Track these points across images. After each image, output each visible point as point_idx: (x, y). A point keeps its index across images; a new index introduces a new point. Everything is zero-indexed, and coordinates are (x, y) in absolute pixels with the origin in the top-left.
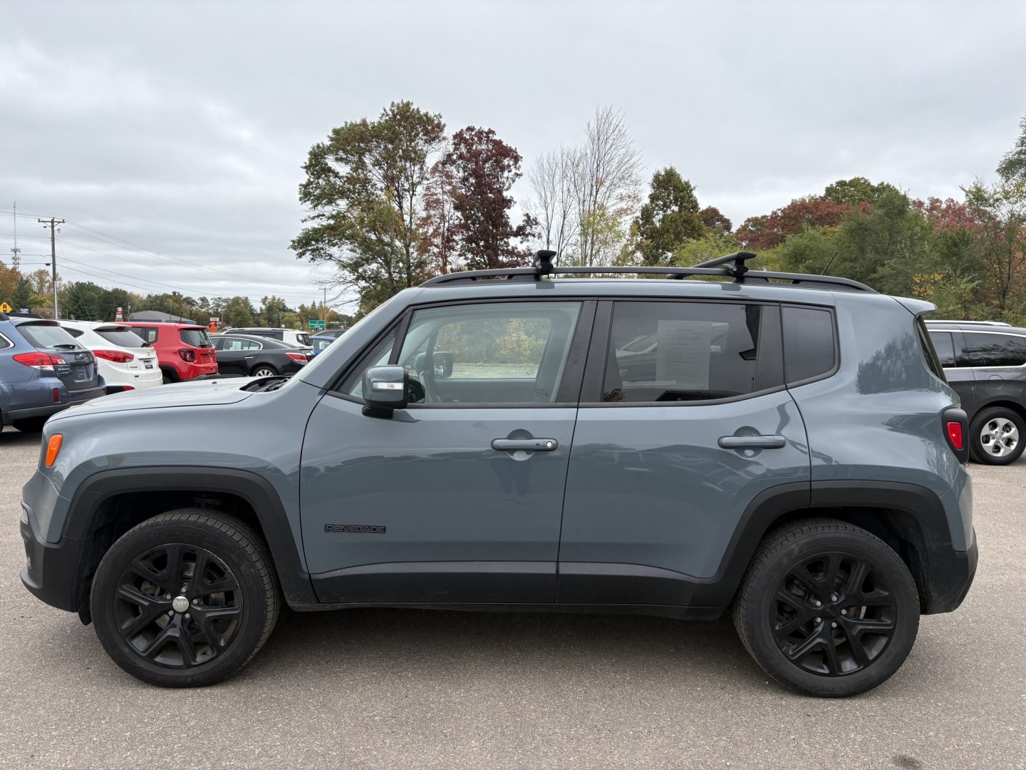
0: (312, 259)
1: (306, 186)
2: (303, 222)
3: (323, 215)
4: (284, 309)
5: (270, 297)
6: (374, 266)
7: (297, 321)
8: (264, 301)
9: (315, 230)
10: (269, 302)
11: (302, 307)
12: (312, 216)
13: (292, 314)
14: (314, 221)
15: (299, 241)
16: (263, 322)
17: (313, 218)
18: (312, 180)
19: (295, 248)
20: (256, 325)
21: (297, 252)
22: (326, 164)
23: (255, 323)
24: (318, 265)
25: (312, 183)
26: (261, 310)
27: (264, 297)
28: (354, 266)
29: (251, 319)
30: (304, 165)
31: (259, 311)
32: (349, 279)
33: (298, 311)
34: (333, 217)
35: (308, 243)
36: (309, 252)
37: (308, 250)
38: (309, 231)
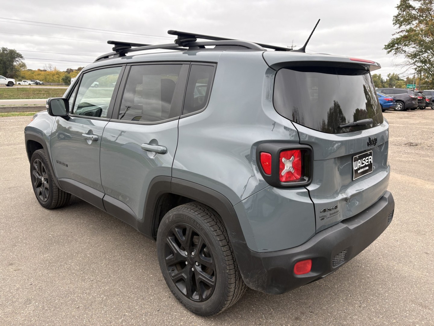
0: (395, 54)
1: (396, 17)
2: (393, 35)
3: (404, 31)
4: (398, 79)
5: (392, 74)
6: (426, 55)
7: (403, 85)
8: (388, 76)
9: (398, 39)
10: (391, 76)
11: (408, 78)
12: (398, 32)
13: (402, 81)
14: (399, 34)
15: (388, 45)
16: (386, 85)
17: (399, 33)
18: (400, 13)
19: (386, 49)
20: (382, 87)
21: (387, 51)
22: (409, 4)
23: (382, 86)
24: (397, 56)
25: (400, 14)
26: (387, 80)
27: (389, 74)
28: (414, 56)
29: (380, 84)
30: (397, 6)
31: (385, 81)
32: (412, 62)
33: (405, 80)
34: (407, 31)
35: (393, 46)
36: (394, 50)
37: (393, 49)
38: (395, 39)
